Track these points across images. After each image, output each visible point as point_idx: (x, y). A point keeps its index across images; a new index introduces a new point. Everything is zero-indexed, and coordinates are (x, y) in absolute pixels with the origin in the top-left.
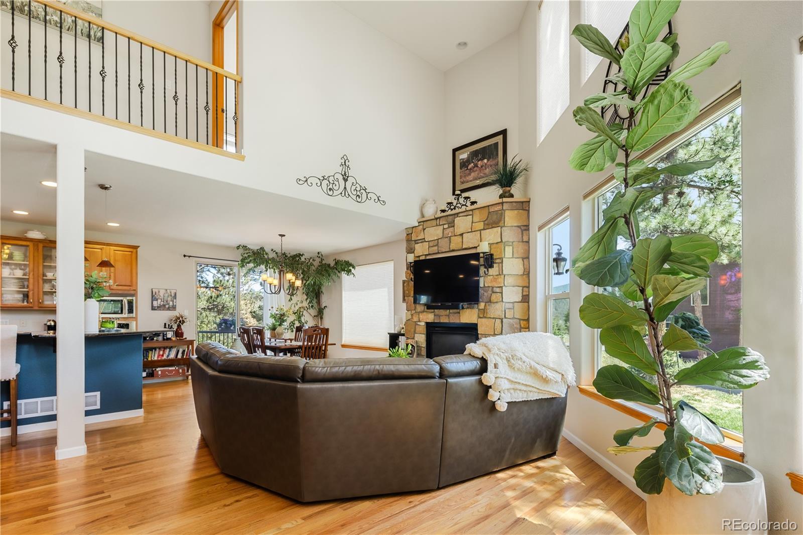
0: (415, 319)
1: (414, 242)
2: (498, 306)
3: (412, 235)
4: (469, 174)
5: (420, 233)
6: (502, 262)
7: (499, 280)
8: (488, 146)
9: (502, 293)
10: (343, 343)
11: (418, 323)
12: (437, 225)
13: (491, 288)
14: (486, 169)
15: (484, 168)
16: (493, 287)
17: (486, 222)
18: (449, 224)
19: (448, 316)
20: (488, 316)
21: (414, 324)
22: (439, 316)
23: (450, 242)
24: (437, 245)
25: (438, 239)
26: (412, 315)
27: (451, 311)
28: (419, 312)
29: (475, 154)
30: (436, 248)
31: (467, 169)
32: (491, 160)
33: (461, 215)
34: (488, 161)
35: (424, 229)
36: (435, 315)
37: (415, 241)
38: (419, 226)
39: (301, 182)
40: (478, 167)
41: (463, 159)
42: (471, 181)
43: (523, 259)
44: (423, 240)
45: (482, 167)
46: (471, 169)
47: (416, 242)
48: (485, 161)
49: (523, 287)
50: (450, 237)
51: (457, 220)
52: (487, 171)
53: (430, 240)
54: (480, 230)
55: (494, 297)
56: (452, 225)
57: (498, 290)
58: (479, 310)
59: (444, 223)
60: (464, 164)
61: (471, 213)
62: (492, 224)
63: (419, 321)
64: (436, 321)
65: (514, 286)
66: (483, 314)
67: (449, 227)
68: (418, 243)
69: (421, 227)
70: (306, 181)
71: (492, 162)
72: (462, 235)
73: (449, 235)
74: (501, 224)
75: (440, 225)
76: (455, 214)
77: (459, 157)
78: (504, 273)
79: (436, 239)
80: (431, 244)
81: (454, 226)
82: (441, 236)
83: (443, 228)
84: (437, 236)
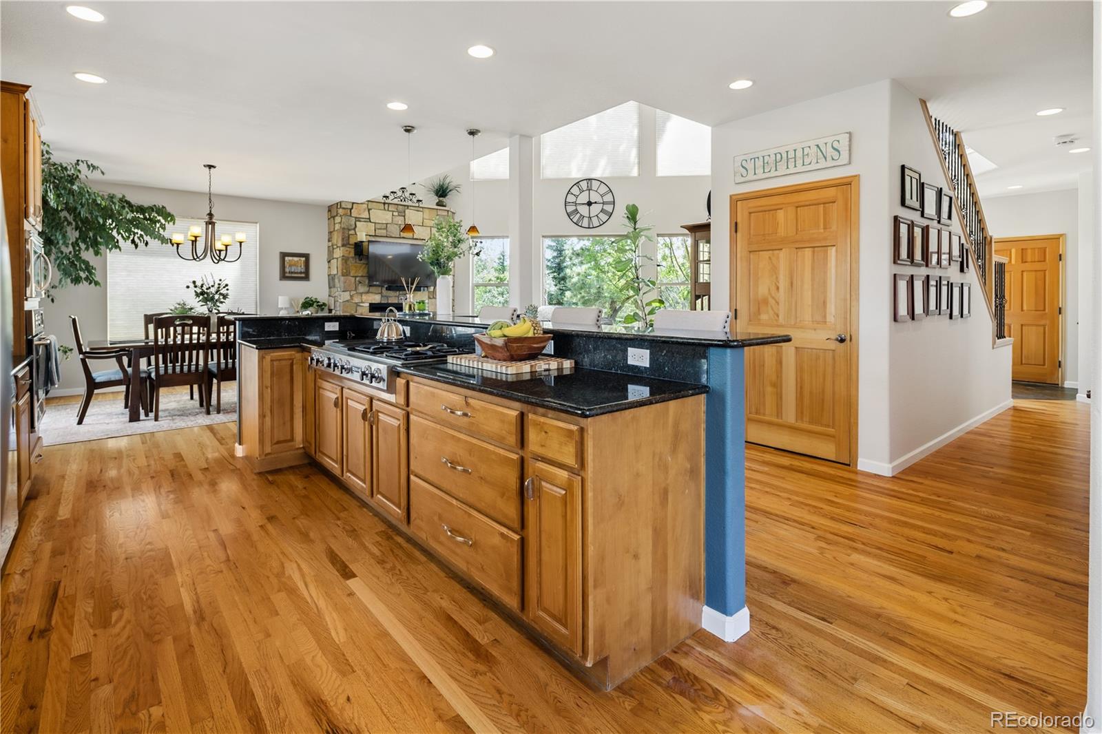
0: (356, 300)
1: (354, 219)
3: (352, 211)
5: (363, 212)
11: (361, 304)
12: (384, 209)
18: (399, 212)
19: (398, 297)
21: (355, 305)
22: (387, 297)
24: (386, 229)
25: (387, 224)
26: (351, 296)
27: (401, 293)
28: (361, 294)
30: (385, 231)
33: (412, 208)
35: (369, 210)
36: (382, 296)
37: (356, 218)
44: (369, 221)
47: (358, 219)
51: (408, 212)
53: (377, 221)
54: (430, 227)
56: (402, 214)
61: (421, 209)
63: (362, 302)
64: (383, 302)
67: (399, 215)
68: (360, 221)
69: (364, 206)
73: (400, 223)
75: (388, 211)
76: (405, 206)
79: (384, 222)
80: (378, 226)
81: (404, 216)
82: (390, 221)
83: (393, 215)
84: (386, 219)
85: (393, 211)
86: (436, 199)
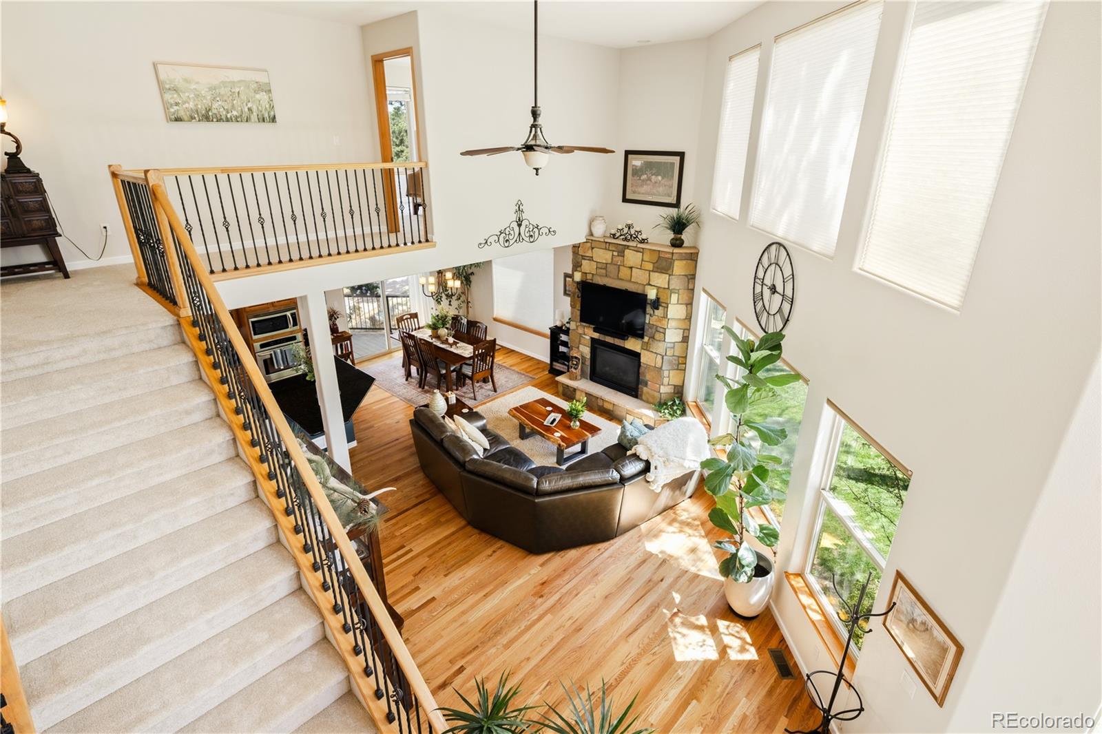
0: (581, 331)
1: (580, 256)
2: (661, 344)
3: (579, 249)
4: (642, 186)
5: (588, 250)
6: (667, 307)
7: (664, 322)
8: (665, 163)
9: (665, 334)
10: (495, 316)
11: (584, 336)
12: (606, 249)
13: (655, 327)
14: (659, 187)
15: (657, 185)
16: (657, 327)
17: (656, 265)
18: (618, 252)
20: (651, 350)
21: (579, 335)
23: (619, 271)
24: (606, 269)
25: (607, 264)
26: (577, 327)
28: (585, 327)
29: (649, 165)
30: (604, 272)
31: (640, 179)
32: (665, 179)
33: (632, 248)
34: (663, 178)
35: (592, 248)
36: (600, 334)
37: (582, 256)
38: (586, 242)
39: (482, 245)
40: (651, 181)
41: (636, 166)
42: (643, 194)
43: (687, 305)
44: (591, 259)
45: (656, 182)
46: (643, 181)
47: (584, 257)
48: (660, 178)
49: (684, 330)
50: (619, 265)
51: (627, 251)
52: (661, 189)
53: (598, 261)
54: (650, 271)
55: (657, 336)
56: (621, 254)
57: (661, 330)
58: (643, 342)
59: (614, 249)
60: (637, 172)
61: (642, 250)
62: (662, 269)
63: (584, 334)
64: (601, 339)
65: (676, 329)
66: (646, 347)
67: (618, 255)
68: (585, 259)
69: (589, 245)
70: (486, 242)
71: (665, 181)
72: (631, 268)
74: (670, 272)
75: (609, 250)
76: (625, 245)
77: (631, 162)
78: (669, 317)
79: (604, 262)
80: (599, 265)
81: (624, 257)
82: (610, 261)
83: (613, 255)
84: (606, 260)
85: (613, 251)
86: (671, 235)
